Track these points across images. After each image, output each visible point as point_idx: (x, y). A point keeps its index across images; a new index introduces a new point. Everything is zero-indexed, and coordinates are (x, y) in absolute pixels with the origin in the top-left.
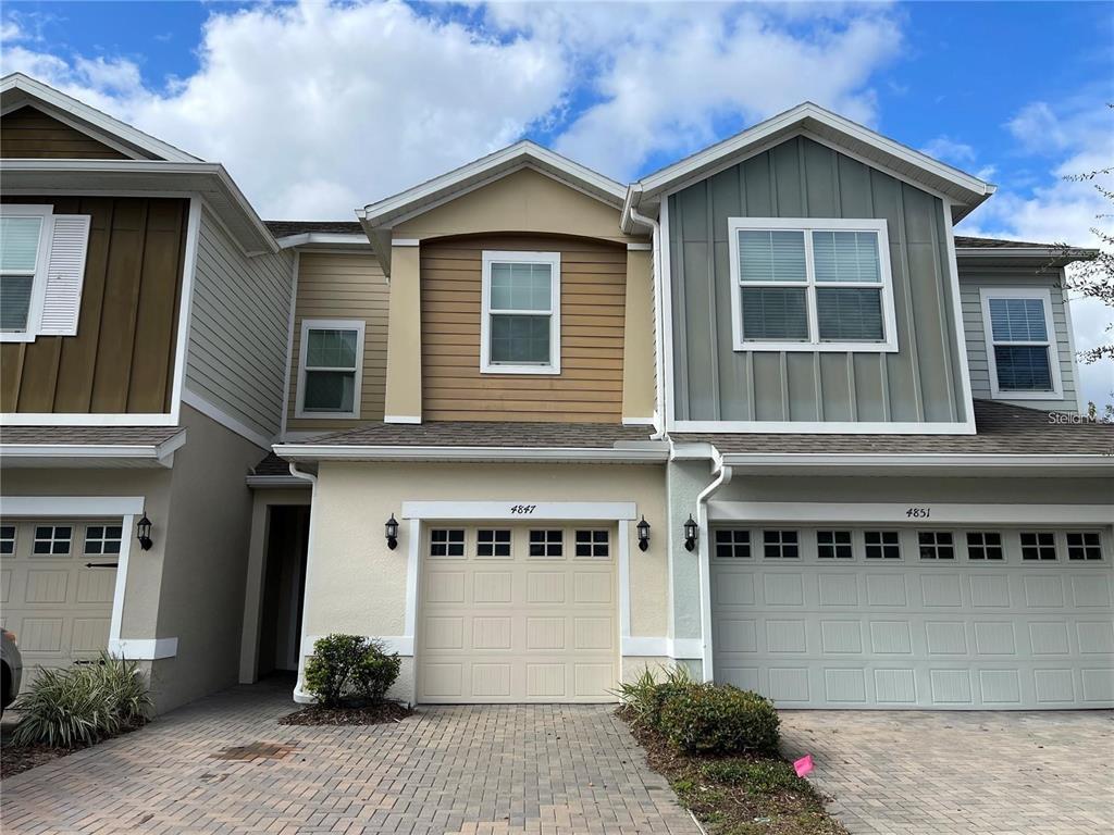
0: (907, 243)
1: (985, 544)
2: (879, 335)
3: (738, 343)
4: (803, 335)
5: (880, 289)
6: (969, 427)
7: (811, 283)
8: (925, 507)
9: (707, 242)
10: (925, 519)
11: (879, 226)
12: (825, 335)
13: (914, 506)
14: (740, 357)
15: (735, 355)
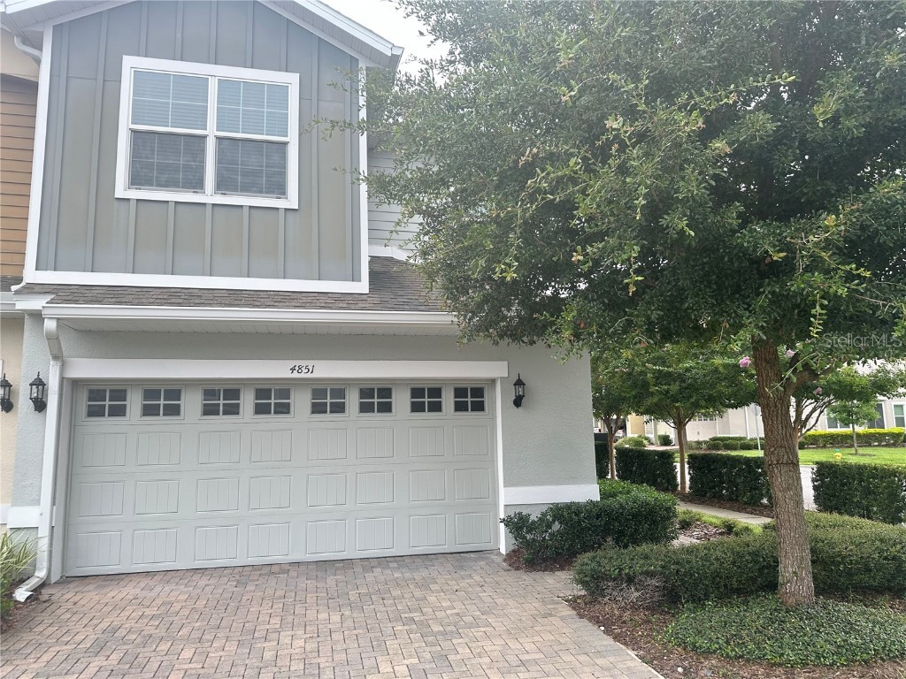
0: (318, 100)
1: (377, 398)
2: (281, 191)
3: (121, 190)
4: (198, 185)
5: (286, 144)
6: (363, 286)
7: (212, 131)
8: (310, 363)
9: (96, 79)
10: (309, 375)
11: (292, 80)
12: (223, 185)
13: (298, 363)
14: (123, 204)
15: (116, 202)
